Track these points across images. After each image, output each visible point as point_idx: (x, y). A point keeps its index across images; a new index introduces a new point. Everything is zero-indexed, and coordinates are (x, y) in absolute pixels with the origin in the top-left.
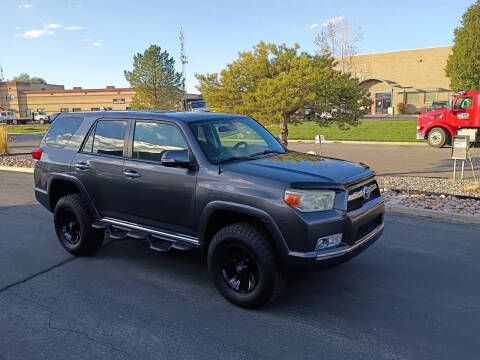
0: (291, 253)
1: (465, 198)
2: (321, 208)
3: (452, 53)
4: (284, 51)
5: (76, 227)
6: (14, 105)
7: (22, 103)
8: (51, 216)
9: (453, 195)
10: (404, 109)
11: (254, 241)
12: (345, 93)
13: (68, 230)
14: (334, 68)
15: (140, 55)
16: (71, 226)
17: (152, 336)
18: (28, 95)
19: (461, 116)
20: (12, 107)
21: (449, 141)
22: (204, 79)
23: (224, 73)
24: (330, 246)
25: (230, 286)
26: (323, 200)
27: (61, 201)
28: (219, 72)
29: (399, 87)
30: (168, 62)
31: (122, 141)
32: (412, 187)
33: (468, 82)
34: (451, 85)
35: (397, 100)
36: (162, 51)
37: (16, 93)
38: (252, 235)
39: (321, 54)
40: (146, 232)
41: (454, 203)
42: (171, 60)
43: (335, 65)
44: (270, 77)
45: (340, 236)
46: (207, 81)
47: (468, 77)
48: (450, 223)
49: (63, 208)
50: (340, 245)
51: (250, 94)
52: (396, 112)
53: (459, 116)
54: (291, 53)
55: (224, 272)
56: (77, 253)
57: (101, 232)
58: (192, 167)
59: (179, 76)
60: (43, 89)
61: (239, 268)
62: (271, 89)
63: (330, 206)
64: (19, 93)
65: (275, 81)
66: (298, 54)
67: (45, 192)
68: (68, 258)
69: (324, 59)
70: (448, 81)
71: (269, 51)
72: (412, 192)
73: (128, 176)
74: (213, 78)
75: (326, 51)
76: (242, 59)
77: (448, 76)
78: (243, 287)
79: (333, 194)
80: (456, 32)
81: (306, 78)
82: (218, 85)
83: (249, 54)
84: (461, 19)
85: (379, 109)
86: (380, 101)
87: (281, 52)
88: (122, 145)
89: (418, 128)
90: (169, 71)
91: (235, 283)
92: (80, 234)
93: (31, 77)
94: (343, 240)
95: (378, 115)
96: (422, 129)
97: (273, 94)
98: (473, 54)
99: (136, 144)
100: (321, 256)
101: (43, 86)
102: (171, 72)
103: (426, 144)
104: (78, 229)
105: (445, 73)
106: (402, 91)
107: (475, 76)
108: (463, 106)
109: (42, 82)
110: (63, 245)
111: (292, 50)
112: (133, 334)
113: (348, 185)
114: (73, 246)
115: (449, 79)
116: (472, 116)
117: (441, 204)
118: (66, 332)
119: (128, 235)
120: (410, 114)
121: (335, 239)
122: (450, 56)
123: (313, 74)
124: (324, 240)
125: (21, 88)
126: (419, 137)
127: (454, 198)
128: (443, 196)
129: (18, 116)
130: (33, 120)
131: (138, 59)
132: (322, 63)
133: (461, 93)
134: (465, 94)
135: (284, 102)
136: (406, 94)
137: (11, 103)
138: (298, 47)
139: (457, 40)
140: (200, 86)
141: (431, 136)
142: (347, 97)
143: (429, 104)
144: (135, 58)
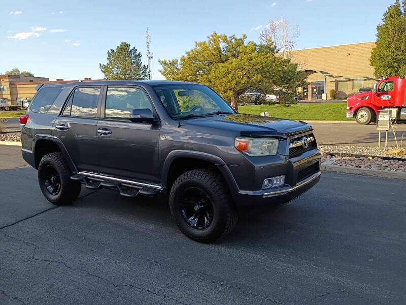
0: (241, 192)
1: (389, 159)
2: (267, 154)
3: (375, 46)
4: (233, 40)
5: (57, 181)
6: (7, 94)
7: (13, 93)
8: (36, 172)
9: (378, 157)
10: (336, 95)
11: (209, 183)
12: (286, 75)
13: (50, 183)
14: (276, 55)
15: (113, 51)
16: (52, 179)
17: (121, 264)
18: (18, 86)
19: (383, 97)
20: (4, 96)
21: (374, 119)
22: (166, 64)
23: (183, 59)
24: (274, 186)
25: (189, 224)
26: (268, 147)
27: (44, 159)
28: (179, 59)
29: (331, 76)
30: (136, 57)
31: (96, 110)
32: (344, 152)
33: (389, 70)
34: (375, 73)
35: (330, 87)
36: (131, 48)
37: (8, 85)
38: (208, 178)
39: (264, 43)
40: (116, 181)
41: (379, 163)
42: (139, 54)
43: (277, 52)
44: (222, 62)
45: (283, 177)
46: (169, 66)
47: (390, 65)
48: (376, 178)
49: (45, 164)
50: (284, 186)
51: (206, 76)
52: (329, 98)
53: (382, 97)
54: (240, 42)
55: (183, 211)
56: (58, 203)
57: (78, 184)
58: (155, 123)
59: (145, 68)
60: (31, 81)
61: (197, 208)
62: (223, 71)
63: (274, 152)
64: (11, 84)
65: (226, 65)
66: (246, 44)
67: (31, 152)
68: (50, 207)
69: (267, 47)
70: (373, 69)
71: (221, 40)
72: (343, 155)
73: (101, 133)
74: (173, 63)
75: (270, 40)
76: (198, 48)
77: (372, 65)
78: (201, 224)
79: (276, 141)
80: (378, 28)
81: (253, 62)
82: (179, 70)
83: (204, 43)
84: (383, 17)
85: (314, 95)
86: (315, 88)
87: (231, 41)
88: (96, 112)
89: (348, 108)
90: (137, 64)
91: (193, 220)
92: (60, 186)
93: (21, 71)
94: (286, 181)
95: (314, 101)
96: (351, 109)
97: (225, 76)
98: (393, 46)
99: (108, 112)
100: (266, 194)
101: (31, 79)
102: (139, 65)
103: (355, 122)
104: (59, 182)
105: (369, 63)
106: (334, 79)
107: (396, 64)
108: (385, 89)
109: (30, 75)
110: (46, 196)
111: (241, 39)
112: (105, 263)
113: (289, 135)
114: (54, 197)
115: (373, 67)
116: (393, 98)
117: (369, 164)
118: (48, 262)
119: (101, 184)
120: (341, 99)
121: (279, 181)
122: (374, 49)
123: (258, 59)
124: (269, 180)
125: (12, 80)
126: (349, 115)
127: (380, 159)
128: (371, 158)
129: (10, 104)
130: (23, 107)
131: (111, 54)
132: (266, 50)
133: (384, 78)
134: (387, 79)
135: (234, 82)
136: (337, 82)
137: (4, 92)
138: (245, 37)
139: (379, 35)
140: (163, 70)
141: (359, 115)
142: (287, 79)
143: (357, 90)
144: (109, 53)
